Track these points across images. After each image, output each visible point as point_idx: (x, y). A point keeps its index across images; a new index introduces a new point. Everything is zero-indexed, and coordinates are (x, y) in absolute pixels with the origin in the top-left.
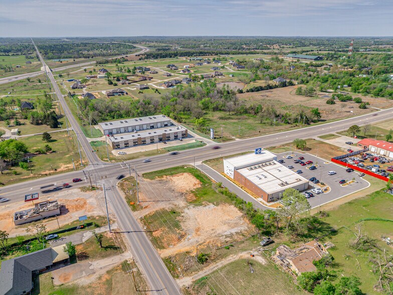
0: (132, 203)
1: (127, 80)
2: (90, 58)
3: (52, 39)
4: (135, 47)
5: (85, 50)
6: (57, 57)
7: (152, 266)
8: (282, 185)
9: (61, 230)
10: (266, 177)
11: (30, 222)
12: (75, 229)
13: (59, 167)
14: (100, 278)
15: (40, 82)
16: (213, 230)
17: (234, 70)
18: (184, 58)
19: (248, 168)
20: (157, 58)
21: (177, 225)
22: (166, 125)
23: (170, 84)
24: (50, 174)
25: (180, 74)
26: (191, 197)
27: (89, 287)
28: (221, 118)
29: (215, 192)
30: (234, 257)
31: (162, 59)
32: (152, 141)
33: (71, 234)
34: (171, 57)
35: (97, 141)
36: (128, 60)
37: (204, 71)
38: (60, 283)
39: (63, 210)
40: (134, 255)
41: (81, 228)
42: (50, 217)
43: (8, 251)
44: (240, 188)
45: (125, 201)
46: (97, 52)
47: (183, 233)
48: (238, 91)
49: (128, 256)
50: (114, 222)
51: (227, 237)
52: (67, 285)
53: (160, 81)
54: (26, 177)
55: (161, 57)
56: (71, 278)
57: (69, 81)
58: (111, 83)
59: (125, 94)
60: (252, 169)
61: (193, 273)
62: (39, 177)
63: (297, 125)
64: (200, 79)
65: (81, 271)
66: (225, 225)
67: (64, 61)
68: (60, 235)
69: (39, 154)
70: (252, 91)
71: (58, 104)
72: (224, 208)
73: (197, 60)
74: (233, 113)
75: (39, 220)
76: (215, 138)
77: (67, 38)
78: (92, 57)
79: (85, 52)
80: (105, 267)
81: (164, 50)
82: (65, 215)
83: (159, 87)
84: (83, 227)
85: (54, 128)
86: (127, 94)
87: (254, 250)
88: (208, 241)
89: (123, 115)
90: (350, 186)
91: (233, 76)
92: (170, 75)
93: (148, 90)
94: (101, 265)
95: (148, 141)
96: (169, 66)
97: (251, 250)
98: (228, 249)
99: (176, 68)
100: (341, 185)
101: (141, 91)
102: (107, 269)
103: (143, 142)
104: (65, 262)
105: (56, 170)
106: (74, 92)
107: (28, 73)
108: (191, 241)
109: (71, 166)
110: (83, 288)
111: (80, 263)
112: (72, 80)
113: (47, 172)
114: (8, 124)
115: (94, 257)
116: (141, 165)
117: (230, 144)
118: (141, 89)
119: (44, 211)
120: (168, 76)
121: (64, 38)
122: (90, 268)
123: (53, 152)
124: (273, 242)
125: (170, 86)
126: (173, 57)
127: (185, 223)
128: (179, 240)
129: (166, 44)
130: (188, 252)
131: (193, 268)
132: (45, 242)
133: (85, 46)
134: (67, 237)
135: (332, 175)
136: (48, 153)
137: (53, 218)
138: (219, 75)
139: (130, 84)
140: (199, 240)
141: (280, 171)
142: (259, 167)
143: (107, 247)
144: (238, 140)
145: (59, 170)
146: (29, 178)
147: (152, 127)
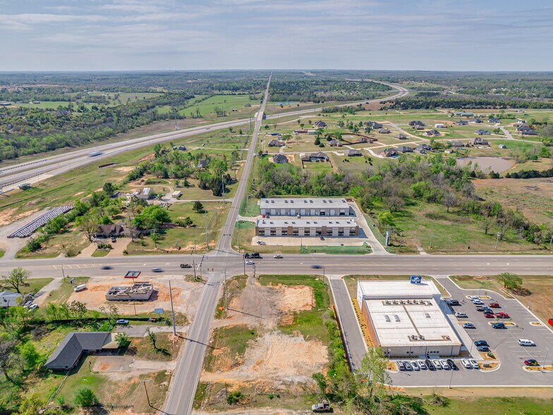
0: (221, 308)
1: (342, 140)
2: (321, 103)
3: (293, 73)
4: (389, 89)
5: (322, 90)
6: (282, 99)
7: (183, 386)
8: (414, 338)
9: (136, 317)
10: (398, 320)
11: (119, 301)
12: (146, 320)
13: (185, 246)
14: (130, 379)
15: (241, 133)
16: (275, 369)
17: (514, 137)
18: (445, 112)
19: (384, 301)
20: (406, 108)
21: (241, 350)
22: (342, 214)
23: (393, 152)
24: (171, 252)
25: (422, 136)
26: (288, 320)
27: (116, 384)
28: (430, 216)
29: (321, 323)
30: (270, 410)
31: (413, 110)
32: (307, 234)
33: (140, 324)
34: (427, 108)
35: (245, 222)
36: (365, 110)
37: (461, 134)
38: (96, 371)
39: (154, 296)
40: (177, 368)
41: (153, 321)
42: (138, 300)
43: (84, 323)
44: (359, 326)
45: (217, 302)
46: (335, 94)
47: (240, 360)
48: (490, 174)
49: (171, 366)
50: (189, 323)
51: (284, 383)
52: (100, 374)
53: (385, 146)
54: (149, 250)
55: (412, 108)
56: (109, 369)
57: (273, 135)
58: (318, 143)
59: (325, 160)
60: (388, 304)
61: (215, 410)
62: (160, 253)
63: (546, 248)
64: (446, 148)
65: (121, 366)
66: (294, 369)
67: (286, 105)
68: (131, 322)
69: (179, 226)
70: (516, 176)
71: (242, 165)
72: (314, 346)
73: (463, 116)
74: (456, 209)
75: (127, 300)
76: (391, 245)
77: (312, 72)
78: (323, 102)
79: (320, 94)
80: (142, 370)
81: (429, 95)
82: (151, 303)
83: (375, 155)
84: (155, 321)
85: (217, 196)
86: (328, 160)
87: (299, 411)
88: (259, 380)
89: (302, 191)
90: (542, 374)
91: (504, 147)
92: (404, 138)
93: (359, 157)
94: (142, 366)
95: (302, 232)
96: (412, 124)
97: (296, 410)
98: (271, 398)
99: (421, 127)
100: (524, 368)
101: (348, 158)
102: (143, 373)
103: (295, 233)
104: (113, 352)
105: (180, 248)
106: (267, 152)
107: (239, 119)
108: (242, 373)
109: (198, 247)
110: (111, 383)
111: (126, 357)
112: (276, 134)
113: (171, 249)
114: (177, 184)
115: (141, 356)
116: (267, 263)
117: (403, 258)
118: (349, 155)
119: (132, 293)
120: (400, 139)
121: (308, 71)
122: (130, 366)
123: (194, 226)
124: (331, 411)
125: (392, 155)
126: (431, 108)
127: (252, 350)
128: (231, 367)
129: (439, 86)
130: (227, 385)
131: (219, 405)
132: (114, 325)
133: (325, 84)
134: (134, 327)
135: (524, 346)
136: (188, 227)
137: (139, 302)
138: (481, 144)
139: (341, 146)
140: (251, 376)
141: (428, 316)
142: (402, 303)
143: (159, 350)
144: (423, 254)
145: (183, 249)
146: (151, 252)
147: (323, 214)
